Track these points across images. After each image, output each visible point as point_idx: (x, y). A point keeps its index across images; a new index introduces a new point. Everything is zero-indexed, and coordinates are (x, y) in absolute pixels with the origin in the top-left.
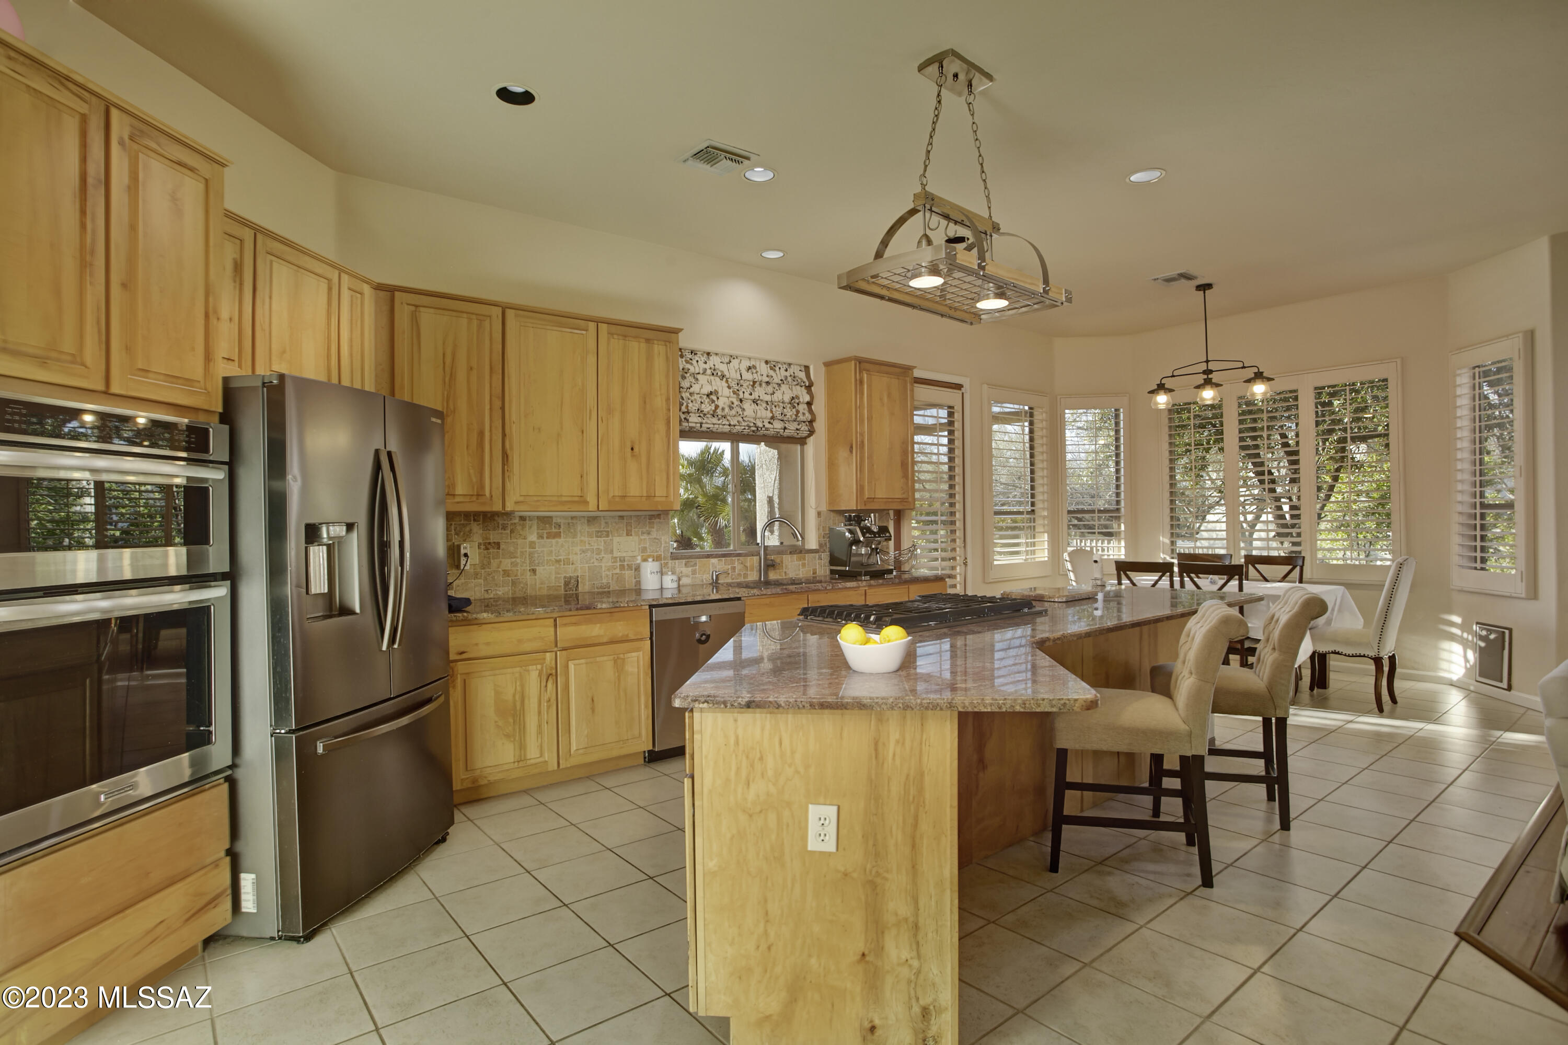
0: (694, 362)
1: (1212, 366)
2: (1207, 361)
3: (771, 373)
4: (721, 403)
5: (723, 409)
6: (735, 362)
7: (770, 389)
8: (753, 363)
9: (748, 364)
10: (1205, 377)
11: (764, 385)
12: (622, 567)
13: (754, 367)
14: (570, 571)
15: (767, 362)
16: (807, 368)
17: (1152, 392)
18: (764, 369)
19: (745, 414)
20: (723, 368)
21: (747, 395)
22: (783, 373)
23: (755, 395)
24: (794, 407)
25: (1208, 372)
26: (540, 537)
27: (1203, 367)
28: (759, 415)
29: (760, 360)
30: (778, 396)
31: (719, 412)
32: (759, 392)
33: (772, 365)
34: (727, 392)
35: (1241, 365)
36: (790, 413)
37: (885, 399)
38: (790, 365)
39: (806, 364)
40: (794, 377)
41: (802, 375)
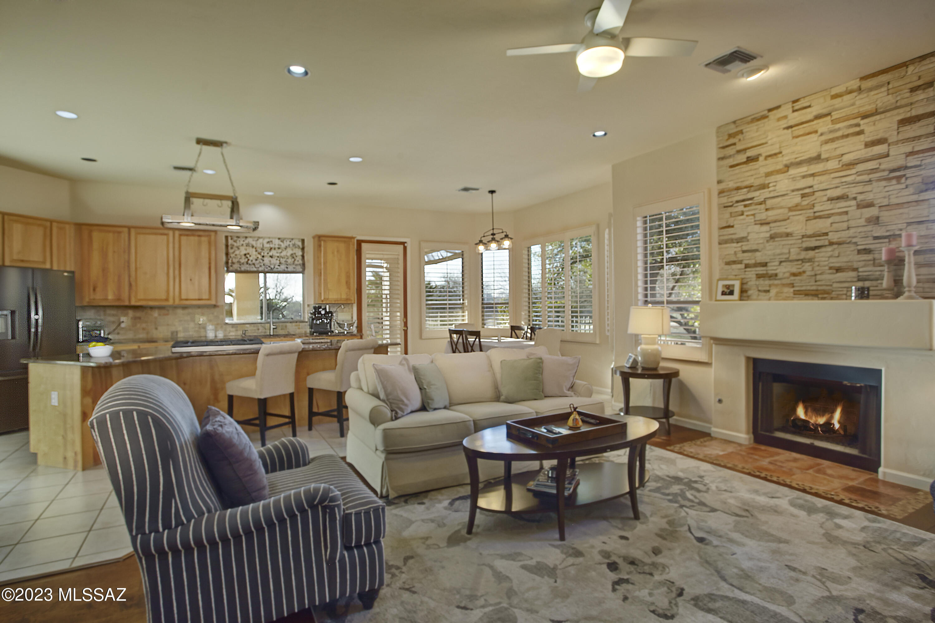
0: (238, 242)
1: (495, 232)
2: (493, 229)
3: (281, 243)
4: (251, 258)
5: (252, 261)
6: (261, 240)
7: (280, 251)
8: (271, 240)
9: (268, 240)
10: (492, 237)
11: (277, 249)
12: (200, 328)
13: (272, 241)
14: (173, 329)
15: (279, 239)
16: (303, 241)
17: (476, 244)
18: (277, 242)
19: (265, 262)
20: (254, 243)
21: (266, 254)
22: (288, 243)
23: (271, 254)
24: (293, 258)
25: (493, 234)
26: (160, 315)
27: (491, 232)
28: (272, 262)
29: (275, 238)
30: (284, 253)
31: (250, 262)
32: (273, 253)
33: (281, 240)
34: (254, 253)
35: (501, 231)
36: (290, 261)
37: (336, 253)
38: (292, 239)
39: (303, 238)
40: (294, 245)
41: (300, 244)
